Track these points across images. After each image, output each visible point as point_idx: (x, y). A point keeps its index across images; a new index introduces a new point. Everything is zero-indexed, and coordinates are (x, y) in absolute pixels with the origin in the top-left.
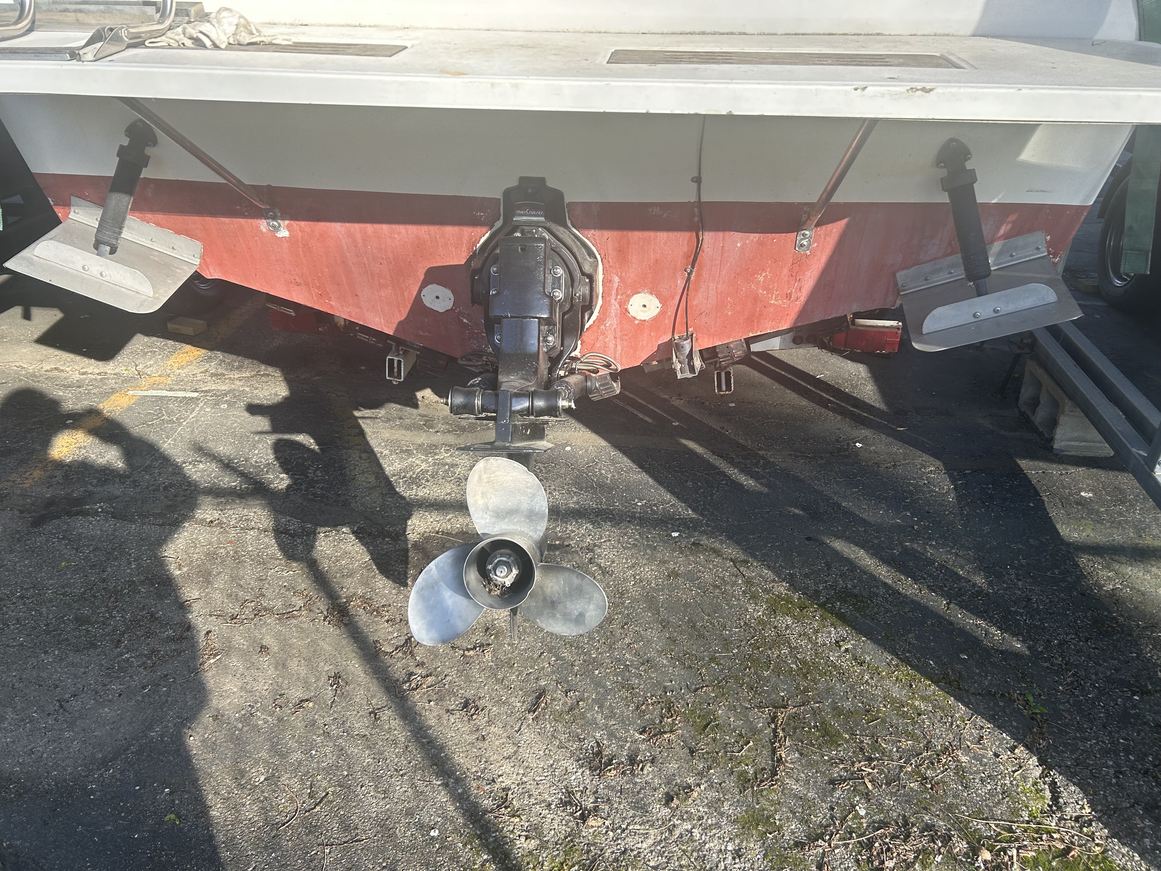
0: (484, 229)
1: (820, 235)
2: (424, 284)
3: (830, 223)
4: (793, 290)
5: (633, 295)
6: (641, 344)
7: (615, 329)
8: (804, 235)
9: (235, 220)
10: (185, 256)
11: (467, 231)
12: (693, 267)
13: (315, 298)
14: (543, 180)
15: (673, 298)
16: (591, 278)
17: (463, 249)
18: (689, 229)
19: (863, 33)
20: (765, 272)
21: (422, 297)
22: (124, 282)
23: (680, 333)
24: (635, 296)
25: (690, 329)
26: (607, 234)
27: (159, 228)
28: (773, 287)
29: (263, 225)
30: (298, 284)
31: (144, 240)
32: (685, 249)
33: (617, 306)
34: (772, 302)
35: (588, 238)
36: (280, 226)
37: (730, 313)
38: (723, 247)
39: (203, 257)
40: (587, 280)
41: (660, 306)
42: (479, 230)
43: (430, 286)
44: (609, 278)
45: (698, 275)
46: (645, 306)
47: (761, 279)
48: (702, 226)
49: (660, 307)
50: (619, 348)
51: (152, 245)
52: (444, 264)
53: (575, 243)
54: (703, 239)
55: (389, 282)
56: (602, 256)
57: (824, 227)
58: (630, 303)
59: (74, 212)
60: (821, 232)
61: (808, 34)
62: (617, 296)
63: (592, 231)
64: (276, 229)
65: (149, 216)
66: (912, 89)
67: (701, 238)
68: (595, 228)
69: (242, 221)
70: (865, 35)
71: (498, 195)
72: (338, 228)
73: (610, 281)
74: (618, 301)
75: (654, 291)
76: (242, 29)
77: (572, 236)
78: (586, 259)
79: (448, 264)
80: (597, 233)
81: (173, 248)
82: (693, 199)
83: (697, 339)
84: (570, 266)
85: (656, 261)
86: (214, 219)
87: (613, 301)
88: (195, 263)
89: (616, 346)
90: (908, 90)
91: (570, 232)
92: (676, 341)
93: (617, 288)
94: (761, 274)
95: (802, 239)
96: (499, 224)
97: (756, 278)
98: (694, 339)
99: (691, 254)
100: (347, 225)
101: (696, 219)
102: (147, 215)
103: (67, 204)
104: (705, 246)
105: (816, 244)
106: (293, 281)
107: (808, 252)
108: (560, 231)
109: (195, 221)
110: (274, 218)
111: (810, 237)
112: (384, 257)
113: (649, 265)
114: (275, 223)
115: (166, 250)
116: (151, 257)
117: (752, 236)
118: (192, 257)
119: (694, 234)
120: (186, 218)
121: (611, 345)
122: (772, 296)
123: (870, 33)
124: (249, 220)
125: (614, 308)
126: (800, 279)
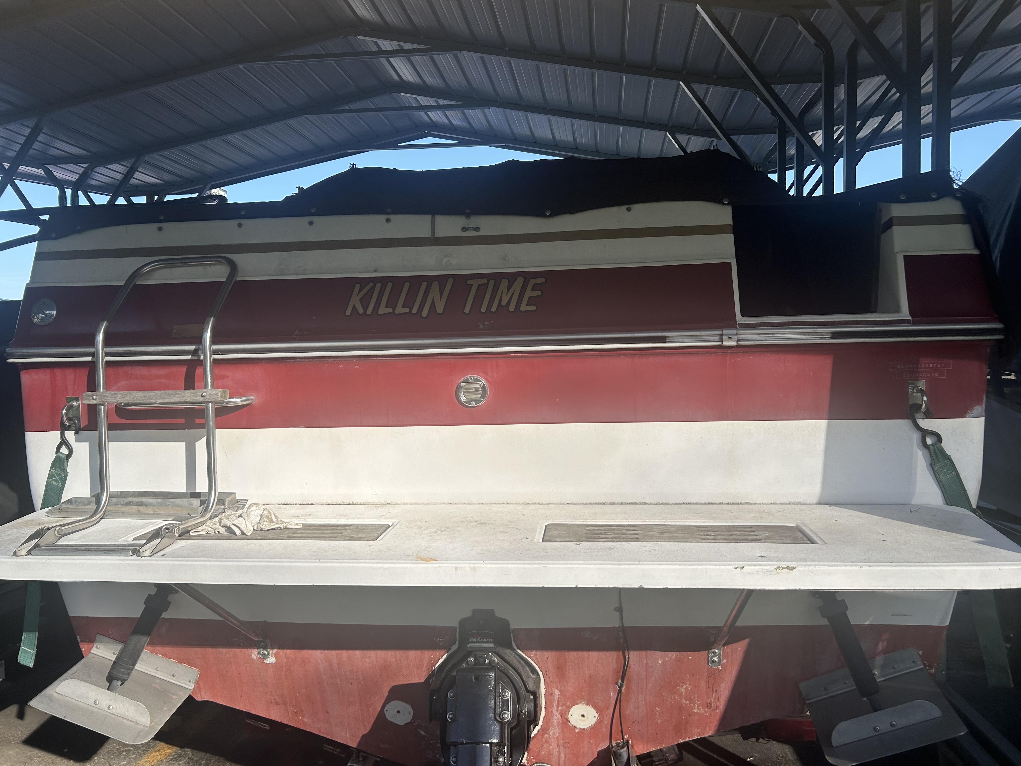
0: (442, 652)
1: (727, 653)
2: (388, 700)
3: (734, 643)
4: (712, 700)
5: (572, 706)
6: (582, 751)
7: (558, 738)
8: (714, 653)
9: (231, 650)
10: (182, 681)
11: (428, 655)
12: (623, 681)
13: (290, 715)
14: (492, 611)
15: (608, 708)
16: (535, 695)
17: (423, 670)
18: (616, 649)
19: (735, 502)
20: (686, 684)
21: (385, 712)
22: (127, 713)
23: (617, 740)
24: (574, 707)
25: (626, 737)
26: (547, 654)
27: (165, 659)
28: (695, 697)
29: (254, 654)
30: (277, 704)
31: (150, 669)
32: (615, 666)
33: (559, 716)
34: (695, 711)
35: (531, 658)
36: (268, 653)
37: (659, 722)
38: (646, 663)
39: (197, 683)
40: (532, 697)
41: (597, 715)
42: (437, 653)
43: (393, 702)
44: (551, 692)
45: (628, 688)
46: (583, 716)
47: (683, 690)
48: (627, 647)
49: (597, 717)
50: (562, 755)
51: (156, 673)
52: (407, 683)
53: (520, 663)
54: (629, 658)
55: (357, 700)
56: (544, 672)
57: (730, 646)
58: (570, 714)
59: (96, 647)
60: (728, 650)
61: (693, 504)
62: (558, 707)
63: (534, 652)
64: (266, 656)
65: (159, 648)
66: (779, 567)
67: (627, 657)
68: (536, 649)
69: (237, 650)
70: (736, 504)
71: (455, 624)
72: (318, 654)
73: (552, 694)
74: (559, 711)
75: (590, 702)
76: (265, 519)
77: (517, 657)
78: (530, 677)
79: (409, 682)
80: (539, 653)
81: (173, 675)
82: (617, 624)
83: (632, 746)
84: (516, 686)
85: (591, 676)
86: (214, 650)
87: (555, 712)
88: (190, 688)
89: (559, 753)
90: (776, 569)
91: (515, 653)
92: (614, 749)
93: (558, 701)
94: (682, 687)
95: (713, 657)
96: (455, 647)
97: (678, 690)
98: (630, 746)
99: (620, 670)
100: (326, 651)
101: (622, 641)
102: (157, 648)
103: (92, 641)
104: (631, 663)
105: (725, 661)
106: (273, 701)
107: (720, 668)
108: (507, 653)
109: (196, 652)
110: (265, 648)
111: (720, 654)
112: (355, 678)
113: (585, 680)
114: (265, 652)
115: (167, 677)
116: (153, 685)
117: (670, 654)
118: (188, 683)
119: (621, 653)
120: (190, 649)
121: (555, 752)
122: (695, 706)
123: (740, 502)
124: (243, 650)
125: (556, 718)
126: (716, 690)
